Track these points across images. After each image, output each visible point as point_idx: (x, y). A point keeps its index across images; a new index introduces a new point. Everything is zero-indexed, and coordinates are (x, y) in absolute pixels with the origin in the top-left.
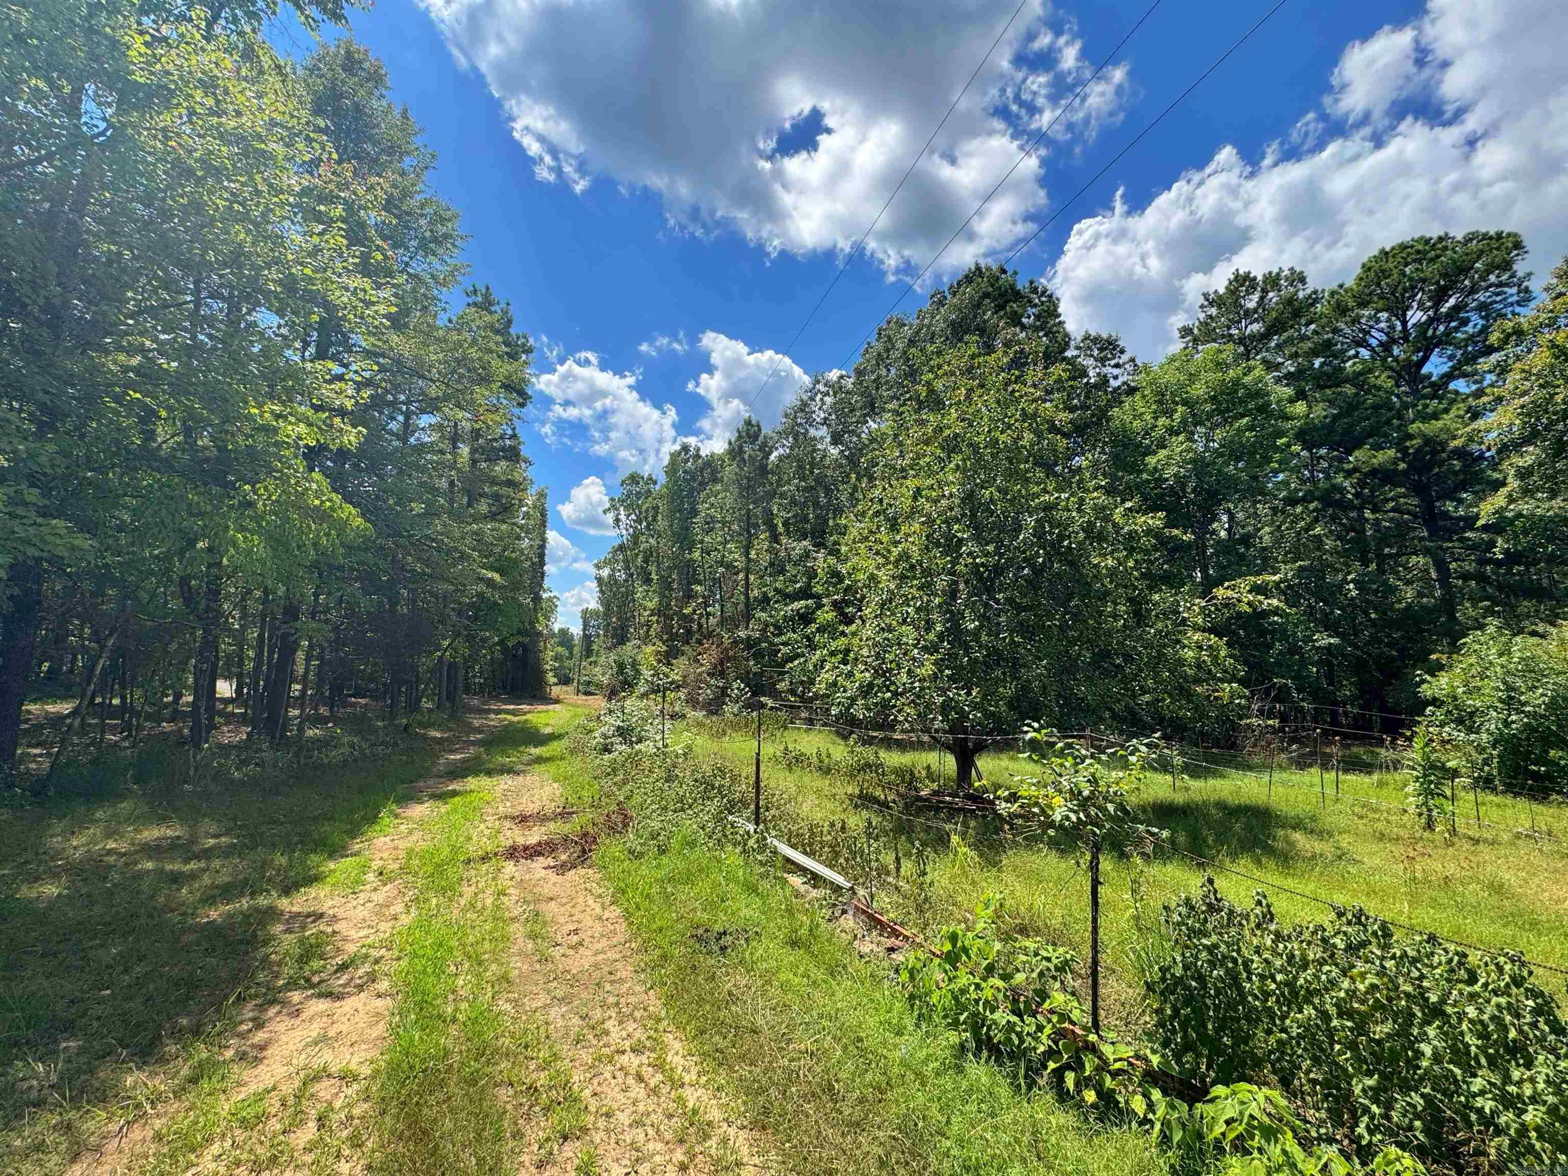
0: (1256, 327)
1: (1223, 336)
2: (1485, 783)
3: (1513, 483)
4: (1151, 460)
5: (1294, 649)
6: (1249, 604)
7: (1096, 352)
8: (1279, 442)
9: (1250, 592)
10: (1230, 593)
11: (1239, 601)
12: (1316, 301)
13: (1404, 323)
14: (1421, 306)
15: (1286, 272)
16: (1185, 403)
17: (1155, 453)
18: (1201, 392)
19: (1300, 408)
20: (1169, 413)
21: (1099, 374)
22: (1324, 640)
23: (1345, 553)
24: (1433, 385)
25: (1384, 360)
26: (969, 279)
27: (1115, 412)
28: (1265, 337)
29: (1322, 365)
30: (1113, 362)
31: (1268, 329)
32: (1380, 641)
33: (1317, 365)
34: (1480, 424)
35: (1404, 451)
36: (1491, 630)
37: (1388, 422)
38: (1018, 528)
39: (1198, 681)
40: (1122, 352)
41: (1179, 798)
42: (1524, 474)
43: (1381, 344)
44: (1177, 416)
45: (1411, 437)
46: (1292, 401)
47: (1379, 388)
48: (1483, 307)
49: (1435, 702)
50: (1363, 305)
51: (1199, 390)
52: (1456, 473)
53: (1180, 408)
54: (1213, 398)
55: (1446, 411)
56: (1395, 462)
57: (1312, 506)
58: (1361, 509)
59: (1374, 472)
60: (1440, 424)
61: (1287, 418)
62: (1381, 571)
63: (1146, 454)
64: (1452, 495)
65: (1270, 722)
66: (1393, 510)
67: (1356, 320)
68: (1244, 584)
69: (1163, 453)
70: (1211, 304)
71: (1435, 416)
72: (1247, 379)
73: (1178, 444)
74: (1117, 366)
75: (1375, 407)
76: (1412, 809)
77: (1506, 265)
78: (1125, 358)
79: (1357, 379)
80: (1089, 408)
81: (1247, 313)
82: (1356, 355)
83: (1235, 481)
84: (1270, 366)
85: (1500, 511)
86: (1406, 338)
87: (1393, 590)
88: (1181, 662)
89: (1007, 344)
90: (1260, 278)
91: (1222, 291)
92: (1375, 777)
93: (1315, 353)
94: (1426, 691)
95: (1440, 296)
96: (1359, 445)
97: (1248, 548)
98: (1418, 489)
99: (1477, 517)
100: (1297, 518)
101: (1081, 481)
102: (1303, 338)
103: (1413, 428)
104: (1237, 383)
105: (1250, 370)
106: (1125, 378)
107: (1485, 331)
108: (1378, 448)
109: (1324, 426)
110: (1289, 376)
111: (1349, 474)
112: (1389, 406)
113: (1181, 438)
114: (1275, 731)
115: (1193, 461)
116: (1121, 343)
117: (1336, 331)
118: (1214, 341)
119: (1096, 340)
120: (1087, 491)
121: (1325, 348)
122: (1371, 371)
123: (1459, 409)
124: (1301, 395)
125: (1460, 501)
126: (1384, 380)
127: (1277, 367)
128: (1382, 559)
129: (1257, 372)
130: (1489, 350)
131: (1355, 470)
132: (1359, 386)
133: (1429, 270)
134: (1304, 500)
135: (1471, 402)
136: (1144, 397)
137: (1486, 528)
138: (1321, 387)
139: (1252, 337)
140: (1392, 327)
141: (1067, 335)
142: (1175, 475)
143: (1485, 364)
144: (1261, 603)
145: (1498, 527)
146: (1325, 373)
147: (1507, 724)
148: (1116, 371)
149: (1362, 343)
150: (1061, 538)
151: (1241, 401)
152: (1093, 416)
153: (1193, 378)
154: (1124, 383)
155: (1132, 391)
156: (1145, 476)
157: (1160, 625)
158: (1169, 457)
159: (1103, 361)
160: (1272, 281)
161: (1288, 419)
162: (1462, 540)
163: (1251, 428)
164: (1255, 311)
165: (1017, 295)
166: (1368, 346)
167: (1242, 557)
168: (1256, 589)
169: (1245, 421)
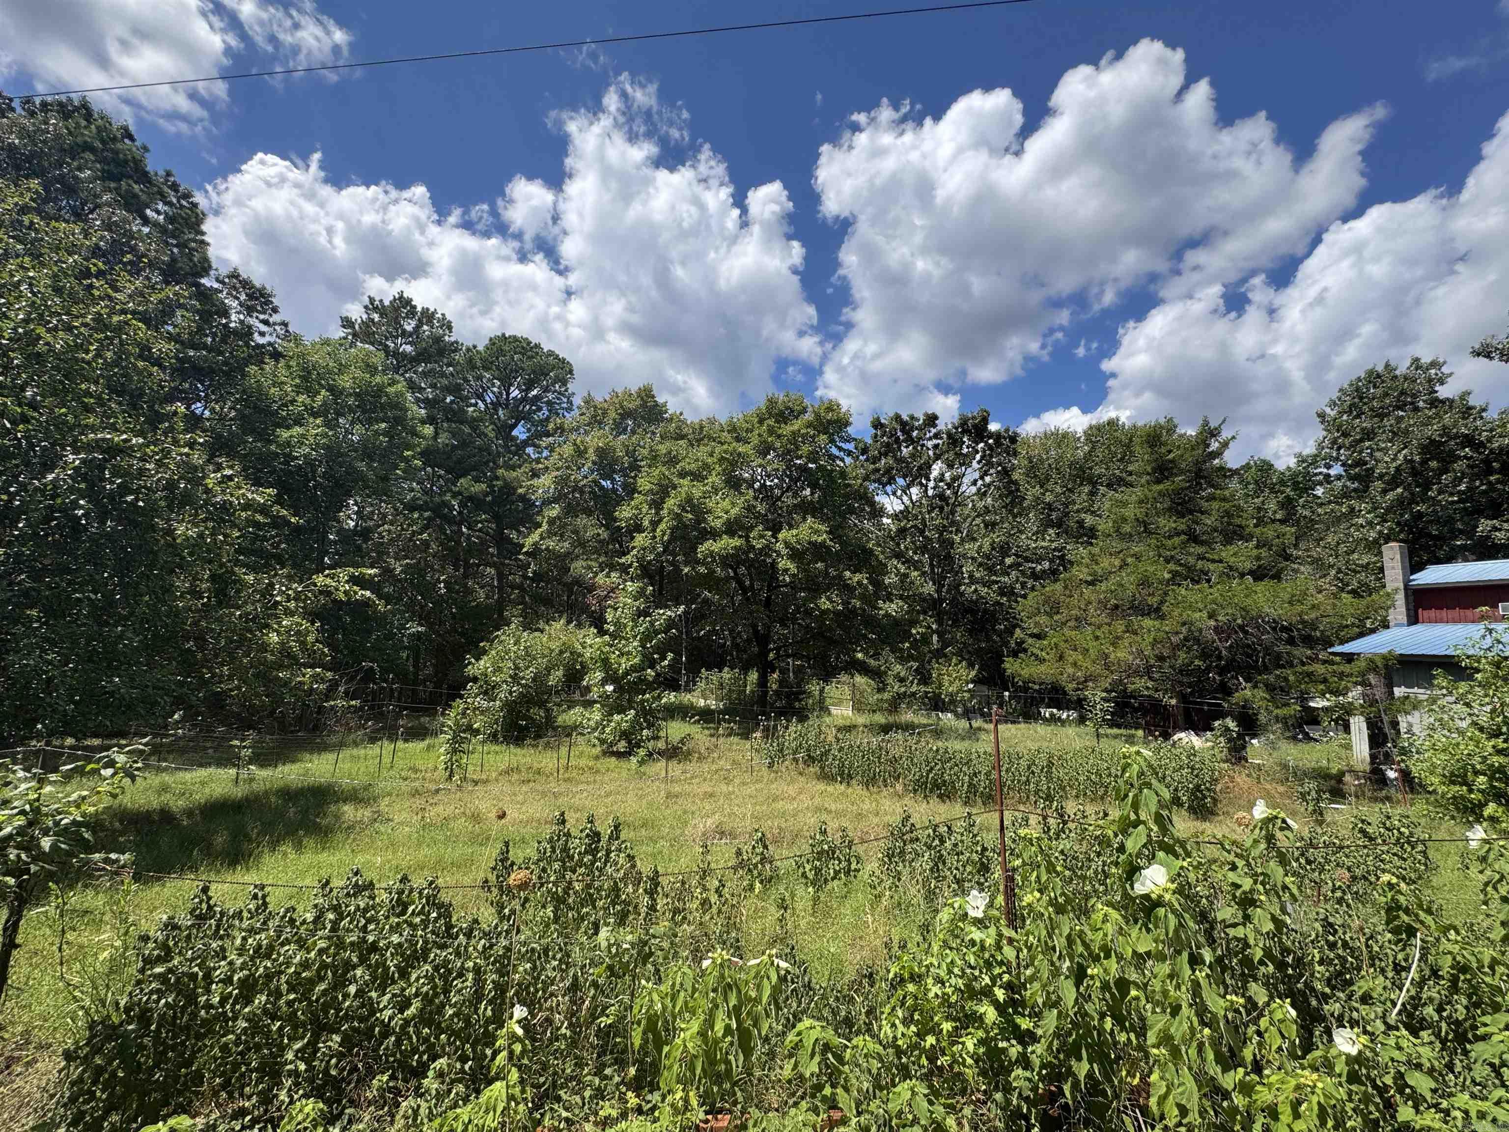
0: (408, 348)
1: (380, 343)
2: (493, 738)
3: (545, 526)
4: (285, 434)
5: (390, 636)
6: (345, 592)
7: (243, 297)
8: (407, 453)
9: (347, 582)
10: (328, 581)
11: (337, 589)
12: (456, 350)
13: (508, 394)
14: (518, 387)
15: (439, 315)
16: (331, 389)
17: (288, 428)
18: (348, 385)
19: (428, 430)
20: (312, 393)
21: (242, 322)
22: (415, 628)
23: (443, 558)
24: (517, 445)
25: (492, 416)
26: (65, 110)
27: (252, 369)
28: (415, 360)
29: (452, 402)
30: (262, 317)
31: (419, 354)
32: (456, 631)
33: (448, 400)
34: (535, 482)
35: (491, 486)
36: (513, 626)
37: (486, 463)
38: (49, 463)
39: (281, 667)
40: (275, 310)
41: (239, 792)
42: (551, 522)
43: (492, 403)
44: (319, 398)
45: (497, 478)
46: (423, 422)
47: (486, 435)
48: (549, 403)
49: (475, 680)
50: (486, 369)
51: (345, 382)
52: (518, 512)
53: (323, 392)
54: (357, 395)
55: (520, 466)
56: (487, 494)
57: (427, 514)
58: (460, 524)
59: (471, 498)
60: (514, 474)
61: (415, 434)
62: (466, 576)
63: (279, 426)
64: (514, 527)
65: (353, 703)
66: (480, 530)
67: (479, 378)
68: (343, 574)
69: (297, 430)
70: (376, 309)
71: (513, 468)
72: (391, 390)
73: (315, 428)
74: (266, 322)
75: (480, 449)
76: (442, 766)
77: (564, 383)
78: (276, 318)
79: (474, 423)
80: (221, 353)
81: (404, 333)
82: (476, 405)
83: (363, 478)
84: (413, 386)
85: (535, 544)
86: (507, 406)
87: (473, 591)
88: (264, 647)
89: (108, 226)
90: (419, 309)
91: (387, 303)
92: (427, 742)
93: (448, 390)
94: (470, 671)
95: (530, 386)
96: (464, 475)
97: (366, 541)
98: (497, 518)
99: (523, 546)
100: (414, 522)
101: (171, 429)
102: (443, 375)
103: (501, 472)
104: (380, 389)
105: (393, 382)
106: (272, 339)
107: (547, 419)
108: (477, 480)
109: (444, 453)
110: (426, 401)
111: (455, 495)
112: (488, 450)
113: (318, 421)
114: (357, 710)
115: (327, 448)
116: (276, 301)
117: (466, 380)
118: (372, 344)
119: (246, 284)
120: (176, 442)
121: (455, 390)
122: (482, 420)
123: (526, 468)
124: (430, 420)
125: (519, 532)
126: (489, 430)
127: (421, 390)
128: (467, 566)
129: (399, 387)
130: (548, 435)
131: (460, 493)
132: (474, 429)
133: (527, 364)
134: (420, 508)
135: (534, 465)
136: (289, 367)
137: (526, 553)
138: (448, 420)
139: (404, 355)
140: (500, 393)
141: (206, 260)
142: (305, 456)
143: (546, 441)
144: (356, 593)
145: (534, 553)
146: (452, 410)
147: (511, 693)
148: (263, 328)
149: (480, 397)
150: (124, 489)
151: (383, 407)
152: (225, 363)
153: (342, 368)
154: (270, 344)
155: (277, 356)
156: (273, 447)
157: (250, 608)
158: (303, 436)
159: (250, 310)
160: (428, 316)
161: (417, 435)
162: (517, 559)
163: (385, 433)
164: (410, 335)
165: (144, 177)
166: (484, 401)
167: (359, 548)
168: (354, 580)
169: (383, 425)
